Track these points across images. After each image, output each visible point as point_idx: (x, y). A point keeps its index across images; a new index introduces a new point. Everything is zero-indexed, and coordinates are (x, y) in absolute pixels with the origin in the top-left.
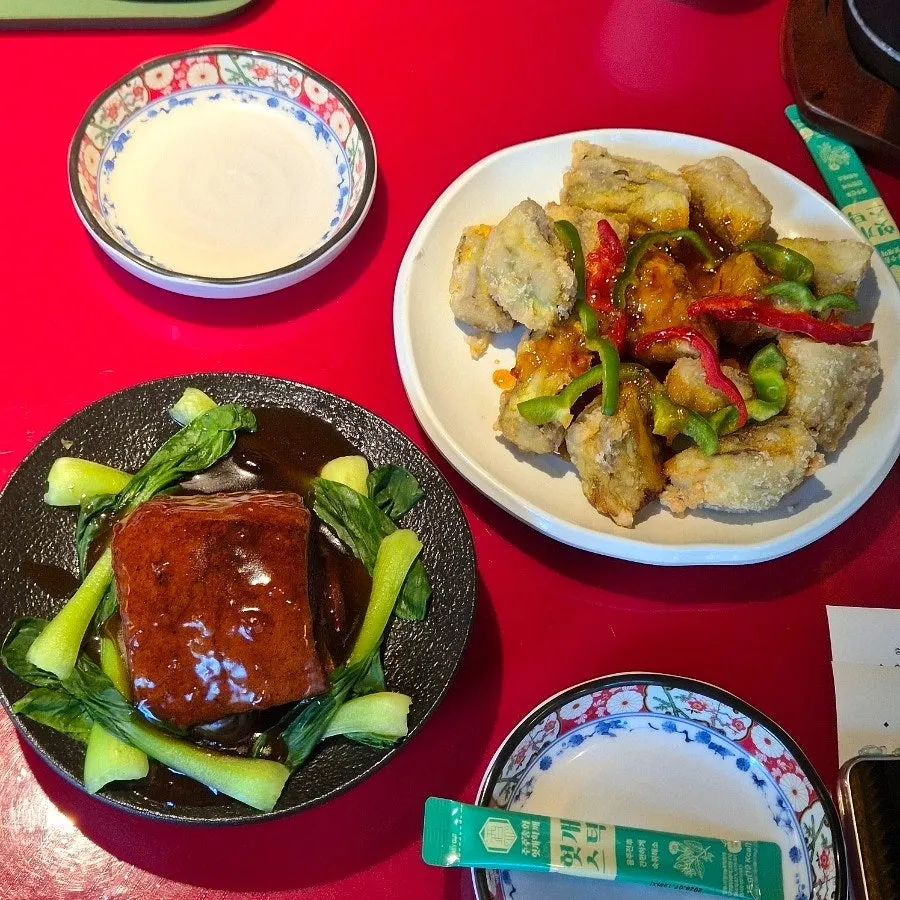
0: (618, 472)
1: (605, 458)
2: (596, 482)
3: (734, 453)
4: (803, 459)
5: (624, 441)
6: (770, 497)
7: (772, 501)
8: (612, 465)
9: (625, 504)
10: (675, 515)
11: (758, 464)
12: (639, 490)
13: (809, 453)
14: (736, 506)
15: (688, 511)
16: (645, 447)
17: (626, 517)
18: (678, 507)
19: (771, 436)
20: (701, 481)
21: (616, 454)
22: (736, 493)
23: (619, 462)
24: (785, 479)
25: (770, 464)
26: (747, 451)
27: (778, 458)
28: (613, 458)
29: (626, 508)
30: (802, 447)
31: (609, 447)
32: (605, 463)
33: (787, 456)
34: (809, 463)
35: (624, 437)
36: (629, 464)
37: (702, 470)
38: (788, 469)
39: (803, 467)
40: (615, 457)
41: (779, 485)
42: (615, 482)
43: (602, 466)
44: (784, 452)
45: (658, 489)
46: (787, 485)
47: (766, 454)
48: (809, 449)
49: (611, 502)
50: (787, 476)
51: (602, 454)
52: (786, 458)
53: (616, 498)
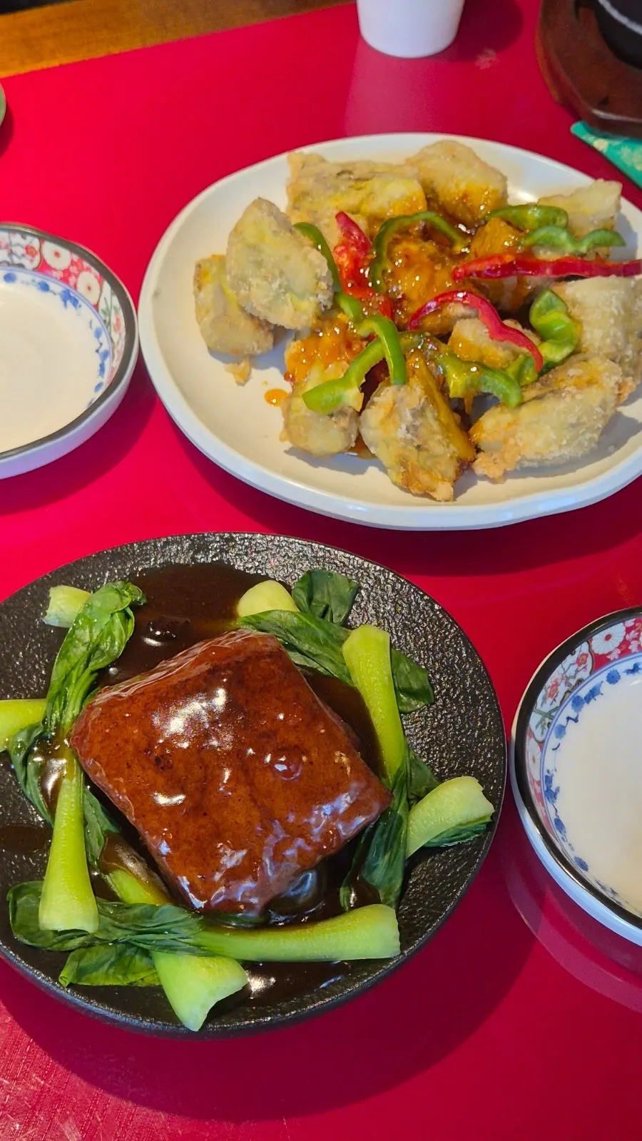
0: (425, 442)
1: (408, 430)
2: (404, 463)
3: (538, 398)
4: (612, 384)
5: (423, 410)
6: (588, 436)
7: (591, 440)
8: (417, 436)
9: (440, 477)
10: (494, 482)
11: (568, 399)
12: (451, 458)
13: (616, 378)
14: (555, 453)
15: (506, 475)
17: (445, 489)
18: (496, 472)
19: (572, 372)
20: (513, 436)
21: (417, 423)
22: (553, 436)
23: (423, 431)
24: (599, 410)
25: (579, 397)
26: (552, 391)
27: (587, 390)
28: (416, 428)
29: (443, 480)
30: (607, 374)
31: (409, 417)
32: (409, 436)
33: (596, 386)
34: (619, 389)
35: (421, 405)
36: (434, 433)
37: (510, 424)
38: (598, 400)
39: (615, 395)
40: (418, 427)
41: (595, 417)
42: (424, 454)
43: (405, 440)
44: (590, 383)
45: (470, 458)
46: (604, 416)
47: (572, 389)
48: (616, 374)
49: (424, 478)
50: (600, 407)
51: (404, 427)
52: (594, 390)
53: (429, 471)
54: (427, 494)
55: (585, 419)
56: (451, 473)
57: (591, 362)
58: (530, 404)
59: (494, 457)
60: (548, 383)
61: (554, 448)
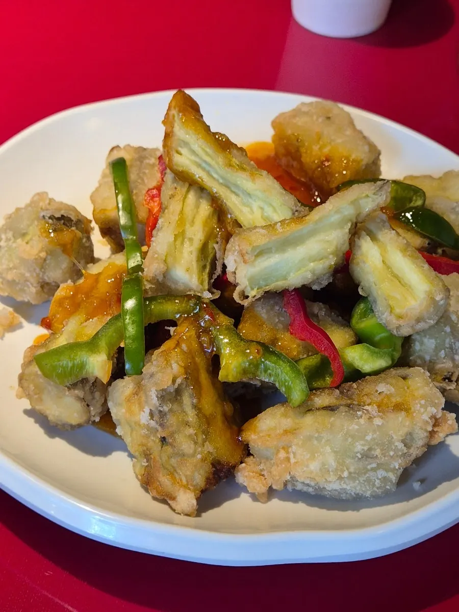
0: (172, 435)
1: (152, 415)
2: (147, 455)
3: (331, 409)
4: (426, 417)
5: (178, 392)
6: (381, 473)
7: (385, 480)
8: (162, 425)
9: (184, 482)
10: (255, 497)
11: (362, 421)
12: (203, 460)
13: (434, 410)
14: (333, 485)
15: (271, 493)
16: (209, 401)
17: (186, 500)
18: (259, 487)
19: (382, 387)
20: (286, 448)
21: (166, 408)
22: (332, 462)
23: (172, 420)
24: (401, 446)
25: (378, 421)
26: (348, 406)
27: (391, 416)
28: (162, 414)
29: (186, 487)
30: (423, 402)
31: (154, 400)
32: (153, 423)
33: (403, 413)
34: (434, 426)
35: (176, 386)
36: (187, 424)
37: (286, 432)
38: (403, 432)
39: (426, 431)
40: (165, 414)
41: (392, 453)
42: (169, 449)
43: (148, 427)
44: (399, 407)
45: (232, 462)
46: (404, 455)
47: (372, 409)
48: (434, 405)
49: (164, 480)
50: (403, 441)
51: (147, 410)
52: (401, 416)
53: (172, 473)
54: (165, 499)
55: (378, 452)
56: (200, 479)
57: (410, 382)
58: (318, 413)
59: (261, 467)
60: (349, 393)
61: (332, 478)
